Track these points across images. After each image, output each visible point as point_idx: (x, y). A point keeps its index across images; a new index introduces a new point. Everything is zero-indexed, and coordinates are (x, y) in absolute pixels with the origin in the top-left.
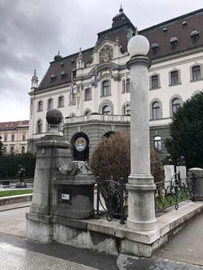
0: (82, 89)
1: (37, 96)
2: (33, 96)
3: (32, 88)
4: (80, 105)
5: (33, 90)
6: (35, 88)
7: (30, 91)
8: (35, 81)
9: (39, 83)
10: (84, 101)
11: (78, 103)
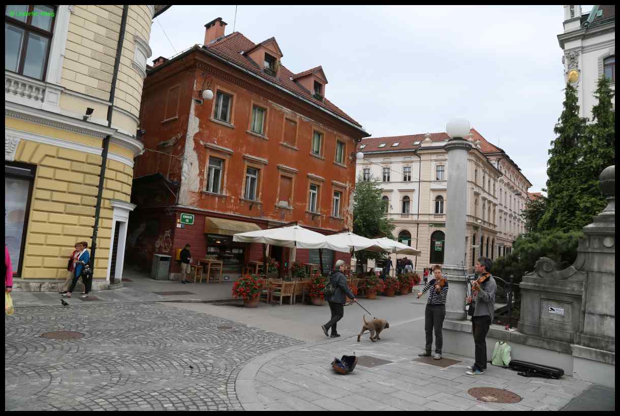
2: (577, 44)
5: (576, 25)
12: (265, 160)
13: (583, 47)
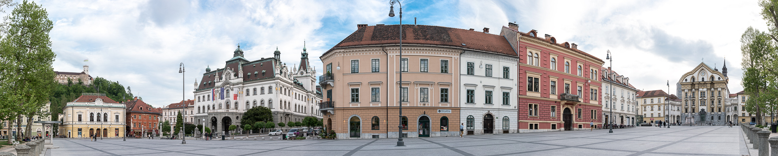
0: (218, 92)
6: (196, 89)
8: (196, 84)
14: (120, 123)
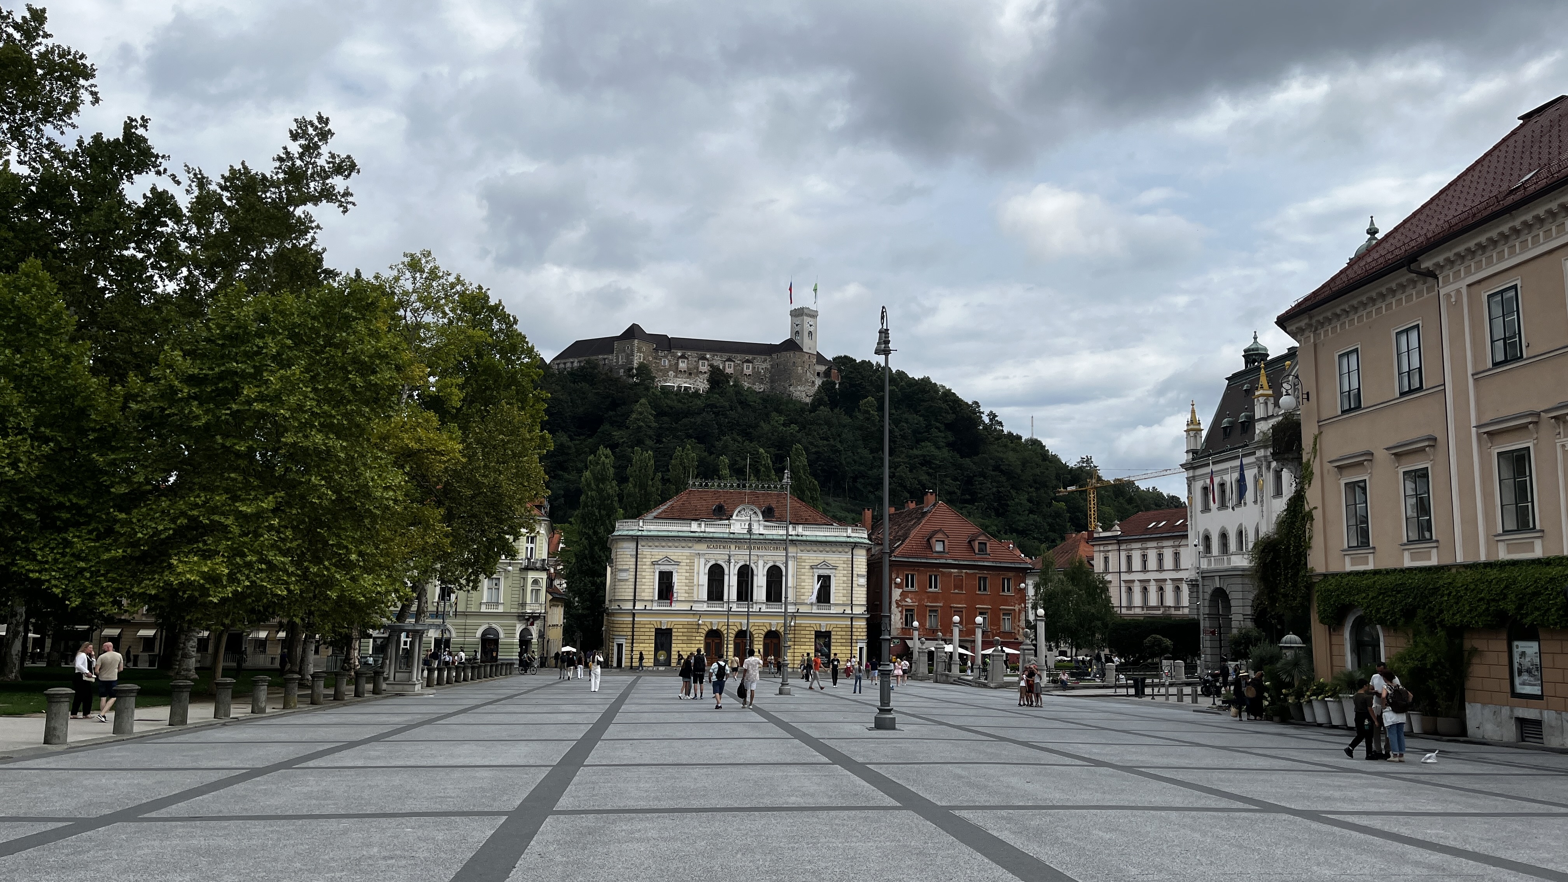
0: (1269, 467)
1: (1199, 472)
2: (1191, 473)
3: (1187, 452)
4: (1264, 508)
5: (1191, 456)
6: (1194, 452)
7: (1184, 458)
8: (1192, 434)
9: (1204, 434)
10: (1274, 497)
11: (1262, 501)
12: (941, 604)
13: (1194, 477)
14: (833, 610)
